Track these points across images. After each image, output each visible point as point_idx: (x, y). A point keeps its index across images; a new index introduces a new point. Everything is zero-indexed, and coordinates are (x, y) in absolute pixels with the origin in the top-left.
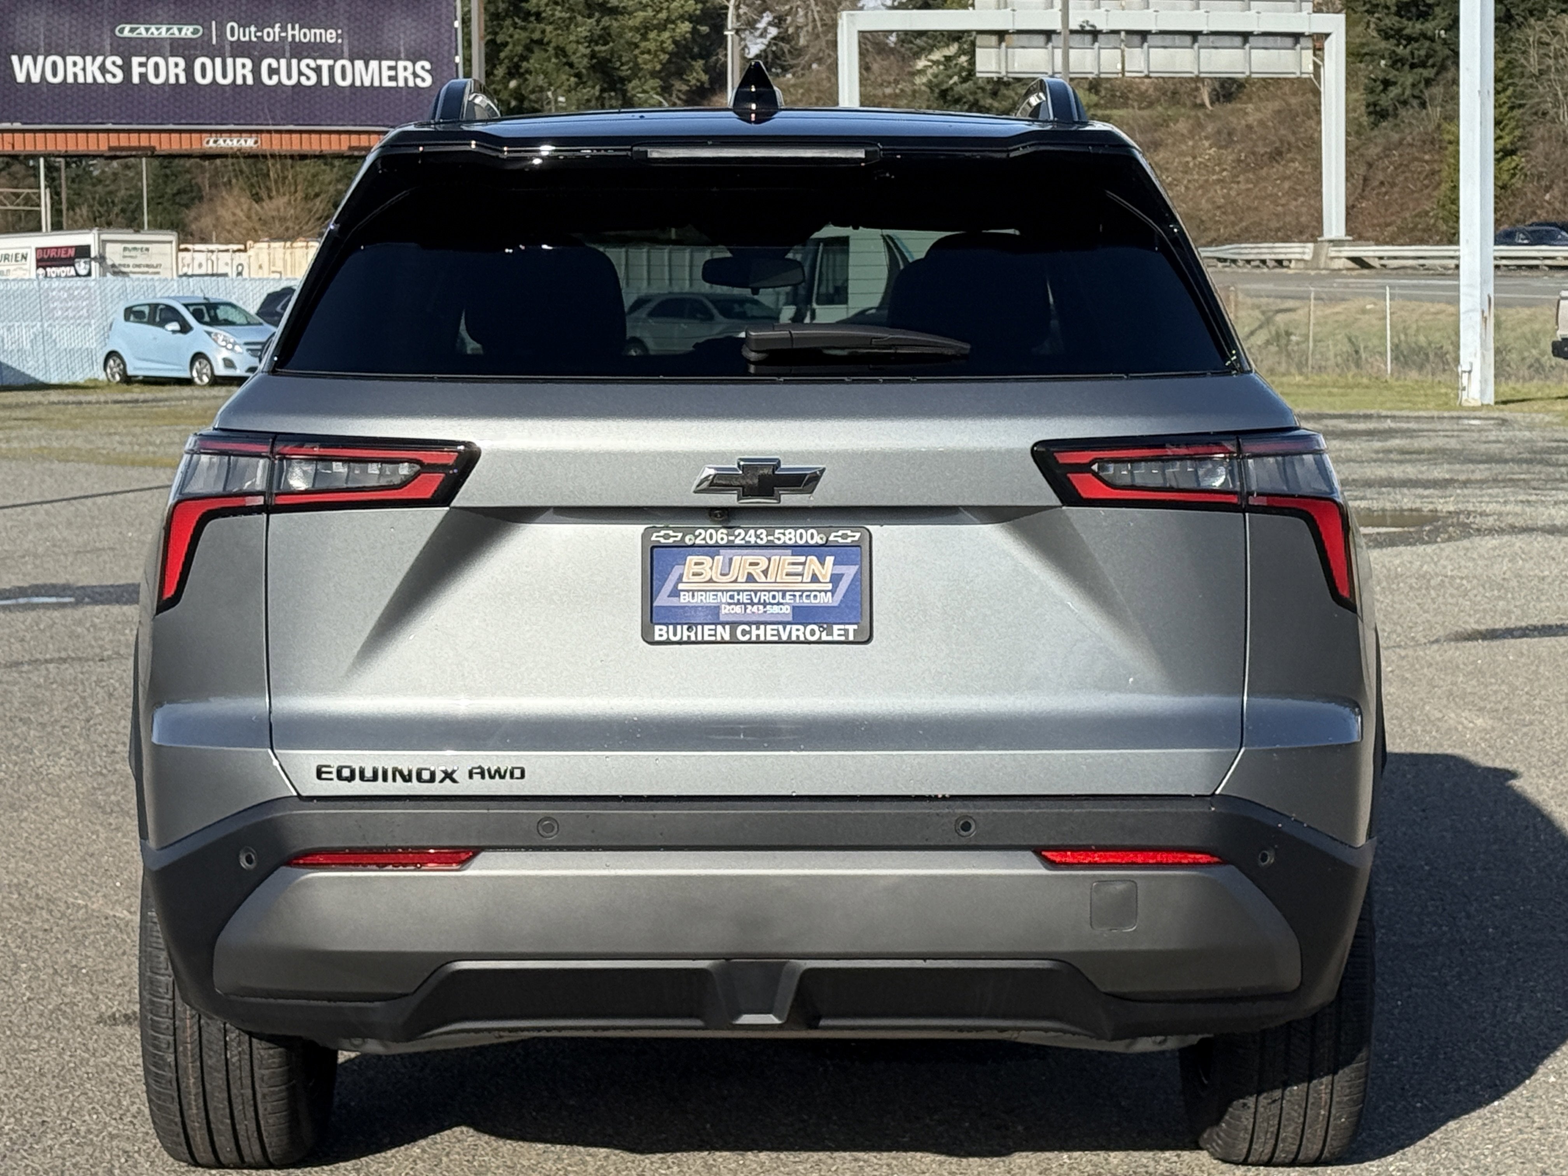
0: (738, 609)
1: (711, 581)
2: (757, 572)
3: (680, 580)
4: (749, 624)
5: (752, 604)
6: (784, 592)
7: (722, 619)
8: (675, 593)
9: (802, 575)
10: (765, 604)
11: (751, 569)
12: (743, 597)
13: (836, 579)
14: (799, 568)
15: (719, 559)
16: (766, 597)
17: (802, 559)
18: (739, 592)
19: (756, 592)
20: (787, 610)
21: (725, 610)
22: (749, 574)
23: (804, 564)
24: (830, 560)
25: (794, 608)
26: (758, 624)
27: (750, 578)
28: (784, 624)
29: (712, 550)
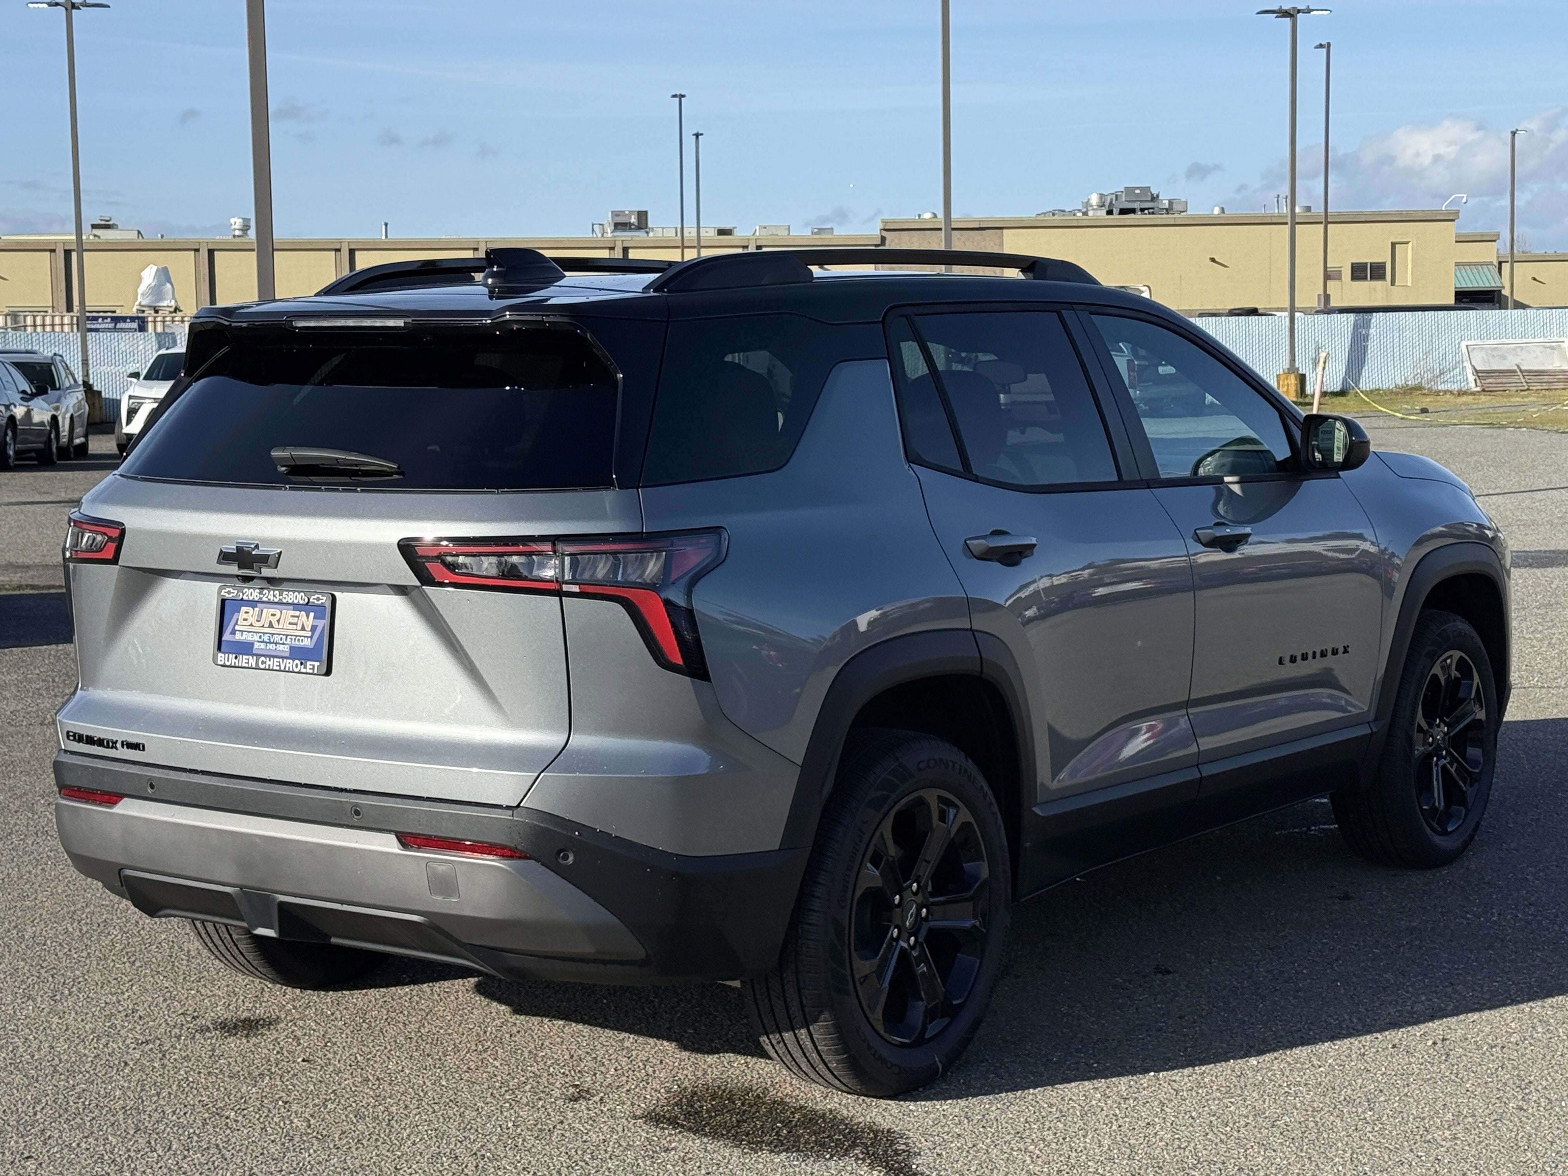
0: (263, 646)
1: (251, 625)
2: (274, 620)
3: (236, 624)
4: (265, 656)
5: (270, 643)
6: (287, 636)
7: (254, 652)
8: (233, 632)
9: (296, 624)
10: (276, 644)
11: (271, 618)
12: (266, 638)
13: (314, 628)
14: (295, 620)
15: (257, 609)
16: (277, 638)
17: (297, 613)
18: (264, 633)
19: (273, 634)
20: (286, 648)
21: (257, 645)
22: (271, 622)
23: (298, 617)
24: (312, 615)
25: (291, 647)
26: (270, 656)
27: (271, 625)
28: (283, 658)
29: (253, 604)
